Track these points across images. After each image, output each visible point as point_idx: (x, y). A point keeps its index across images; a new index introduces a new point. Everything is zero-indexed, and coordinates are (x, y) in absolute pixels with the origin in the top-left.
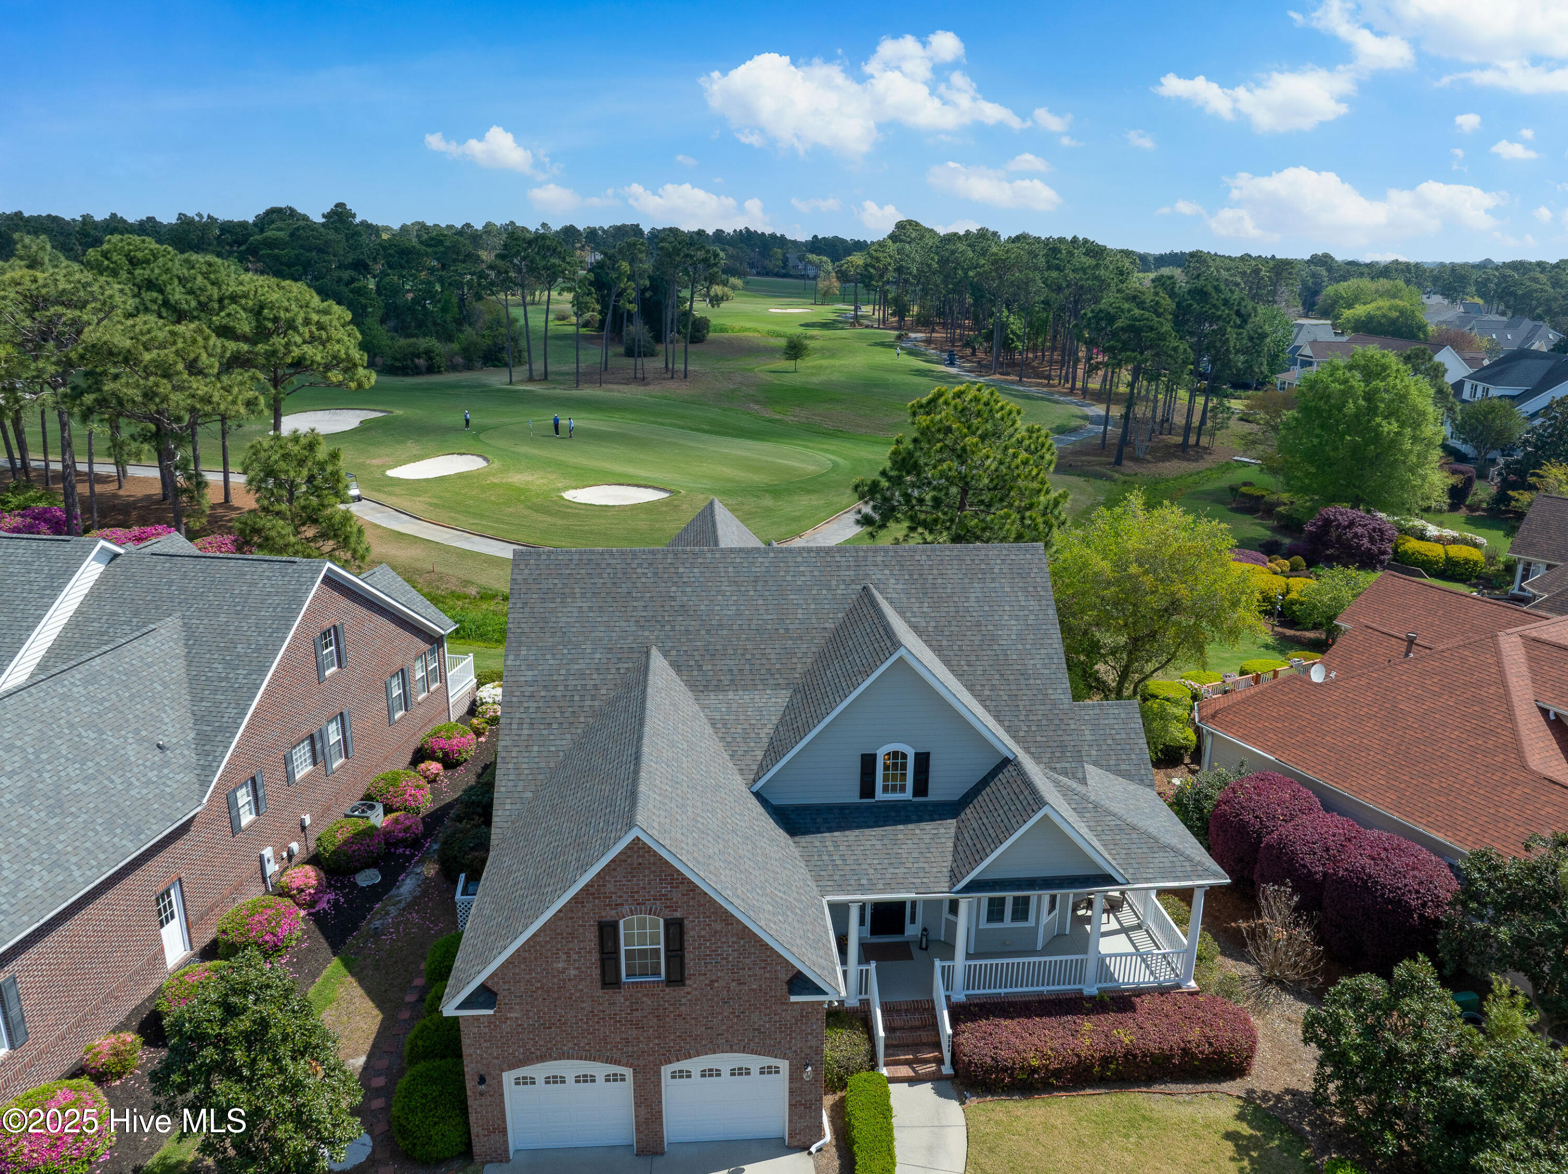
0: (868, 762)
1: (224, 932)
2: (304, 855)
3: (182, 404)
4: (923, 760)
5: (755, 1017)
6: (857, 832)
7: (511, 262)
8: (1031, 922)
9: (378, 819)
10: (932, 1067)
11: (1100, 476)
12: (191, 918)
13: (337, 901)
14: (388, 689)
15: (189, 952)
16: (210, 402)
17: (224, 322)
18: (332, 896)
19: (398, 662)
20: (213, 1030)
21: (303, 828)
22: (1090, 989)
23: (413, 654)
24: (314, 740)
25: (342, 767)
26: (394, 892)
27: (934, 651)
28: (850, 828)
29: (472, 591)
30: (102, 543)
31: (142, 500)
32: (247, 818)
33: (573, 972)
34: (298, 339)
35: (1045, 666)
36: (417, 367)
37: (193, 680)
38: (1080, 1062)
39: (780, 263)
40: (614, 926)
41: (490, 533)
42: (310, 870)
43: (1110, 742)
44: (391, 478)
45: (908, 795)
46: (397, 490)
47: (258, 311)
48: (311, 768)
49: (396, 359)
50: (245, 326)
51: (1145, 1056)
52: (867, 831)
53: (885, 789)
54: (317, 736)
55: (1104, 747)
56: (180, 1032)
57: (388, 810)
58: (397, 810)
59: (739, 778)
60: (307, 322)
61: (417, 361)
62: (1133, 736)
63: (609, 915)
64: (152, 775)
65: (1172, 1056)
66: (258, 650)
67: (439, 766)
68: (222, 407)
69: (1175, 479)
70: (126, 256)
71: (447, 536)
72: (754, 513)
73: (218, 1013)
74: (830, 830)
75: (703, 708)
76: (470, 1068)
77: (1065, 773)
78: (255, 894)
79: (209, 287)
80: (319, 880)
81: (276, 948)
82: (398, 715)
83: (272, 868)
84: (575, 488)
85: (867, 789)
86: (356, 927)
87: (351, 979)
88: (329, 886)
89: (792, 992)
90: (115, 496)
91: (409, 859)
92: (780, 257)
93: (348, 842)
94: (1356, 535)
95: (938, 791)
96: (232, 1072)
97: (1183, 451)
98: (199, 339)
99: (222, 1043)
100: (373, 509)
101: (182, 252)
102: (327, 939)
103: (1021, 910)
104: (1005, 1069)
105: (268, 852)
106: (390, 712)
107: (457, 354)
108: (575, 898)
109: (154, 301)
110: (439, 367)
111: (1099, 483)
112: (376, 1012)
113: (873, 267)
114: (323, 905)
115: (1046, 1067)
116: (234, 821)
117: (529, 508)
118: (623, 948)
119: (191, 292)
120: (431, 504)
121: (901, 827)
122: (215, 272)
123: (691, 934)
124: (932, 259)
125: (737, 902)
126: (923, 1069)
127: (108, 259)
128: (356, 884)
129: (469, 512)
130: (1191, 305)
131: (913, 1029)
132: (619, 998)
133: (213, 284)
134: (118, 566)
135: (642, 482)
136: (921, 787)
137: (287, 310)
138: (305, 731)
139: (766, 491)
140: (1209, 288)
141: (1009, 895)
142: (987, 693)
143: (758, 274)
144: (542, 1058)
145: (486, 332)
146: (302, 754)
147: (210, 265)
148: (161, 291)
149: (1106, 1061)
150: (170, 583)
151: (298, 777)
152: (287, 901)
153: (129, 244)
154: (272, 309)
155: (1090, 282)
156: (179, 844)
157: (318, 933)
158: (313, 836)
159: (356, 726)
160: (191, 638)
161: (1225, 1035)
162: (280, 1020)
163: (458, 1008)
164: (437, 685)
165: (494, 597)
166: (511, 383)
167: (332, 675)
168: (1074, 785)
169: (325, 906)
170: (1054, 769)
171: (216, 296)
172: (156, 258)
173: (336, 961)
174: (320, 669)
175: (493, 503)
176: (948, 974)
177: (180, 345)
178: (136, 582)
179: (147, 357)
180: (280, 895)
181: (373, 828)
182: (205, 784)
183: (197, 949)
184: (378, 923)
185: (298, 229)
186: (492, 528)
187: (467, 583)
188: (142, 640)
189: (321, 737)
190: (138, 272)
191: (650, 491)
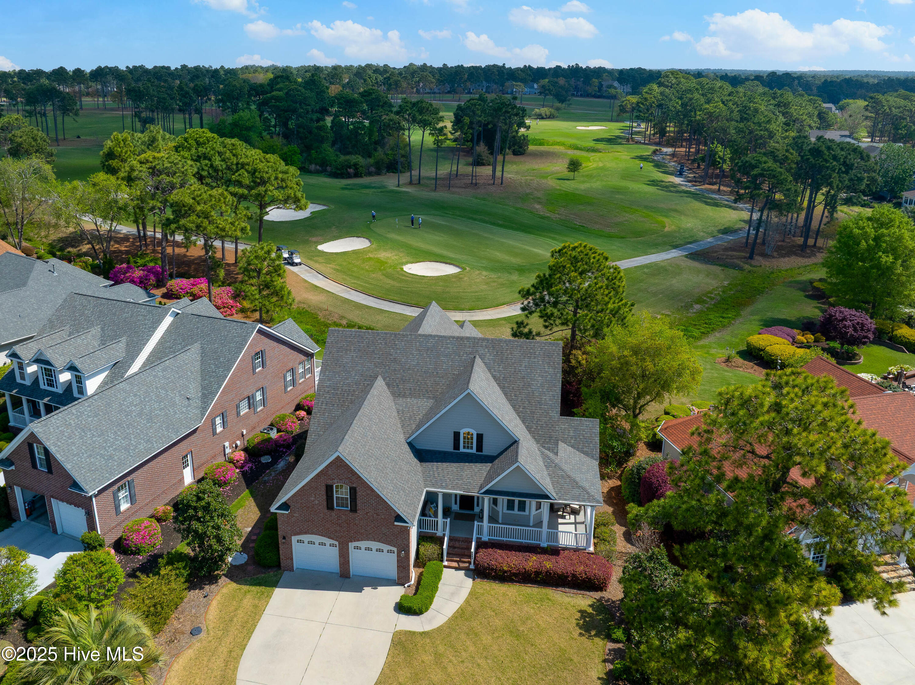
0: (457, 435)
1: (206, 474)
2: (242, 447)
3: (212, 231)
4: (480, 437)
5: (383, 529)
6: (448, 464)
7: (403, 116)
8: (527, 512)
9: (274, 434)
10: (467, 565)
11: (734, 267)
12: (195, 467)
13: (252, 467)
14: (285, 377)
15: (193, 480)
16: (224, 231)
17: (237, 178)
18: (250, 465)
19: (290, 365)
20: (194, 504)
21: (243, 435)
22: (544, 545)
23: (298, 361)
24: (250, 399)
25: (261, 410)
26: (275, 466)
27: (501, 388)
28: (445, 462)
29: (344, 322)
30: (173, 309)
31: (196, 259)
32: (219, 429)
33: (317, 502)
34: (271, 188)
35: (550, 399)
36: (349, 174)
37: (202, 371)
38: (525, 571)
39: (597, 88)
40: (331, 487)
41: (360, 289)
42: (242, 454)
43: (581, 437)
44: (320, 251)
45: (474, 451)
46: (320, 259)
47: (253, 172)
48: (248, 410)
49: (337, 169)
50: (247, 181)
51: (555, 574)
52: (453, 464)
53: (464, 447)
54: (251, 397)
55: (578, 439)
56: (183, 504)
57: (279, 431)
58: (283, 431)
59: (402, 436)
60: (276, 178)
61: (349, 170)
62: (593, 435)
63: (330, 482)
64: (184, 409)
65: (568, 576)
66: (228, 361)
67: (305, 413)
68: (230, 233)
69: (786, 271)
70: (195, 140)
71: (339, 289)
72: (503, 284)
73: (195, 499)
74: (437, 462)
75: (396, 404)
76: (280, 533)
77: (549, 449)
78: (221, 460)
79: (232, 157)
80: (245, 458)
81: (225, 483)
82: (289, 389)
83: (228, 451)
84: (412, 263)
85: (456, 446)
86: (258, 479)
87: (251, 499)
88: (250, 461)
89: (396, 521)
90: (185, 256)
91: (284, 453)
92: (597, 84)
93: (259, 443)
94: (845, 326)
95: (487, 450)
96: (198, 520)
97: (802, 250)
98: (222, 199)
99: (195, 509)
100: (306, 270)
101: (221, 137)
102: (245, 482)
103: (522, 506)
104: (492, 569)
105: (227, 444)
106: (286, 387)
107: (372, 166)
108: (318, 475)
109: (206, 165)
110: (361, 173)
111: (731, 271)
112: (259, 512)
113: (642, 104)
114: (246, 468)
115: (510, 571)
116: (214, 430)
117: (383, 275)
118: (335, 496)
119: (223, 160)
120: (335, 269)
121: (467, 464)
122: (235, 149)
123: (359, 494)
124: (677, 103)
125: (374, 483)
126: (462, 565)
127: (187, 142)
128: (260, 462)
129: (352, 275)
130: (809, 159)
131: (462, 548)
132: (333, 514)
133: (234, 155)
134: (178, 318)
135: (448, 261)
136: (480, 448)
137: (267, 173)
138: (246, 394)
139: (517, 270)
140: (823, 148)
141: (517, 500)
142: (521, 409)
143: (581, 96)
144: (306, 533)
145: (390, 152)
146: (244, 404)
147: (233, 145)
148: (210, 160)
149: (537, 573)
150: (198, 328)
151: (241, 414)
152: (231, 465)
153: (197, 134)
154: (260, 172)
155: (762, 132)
156: (191, 437)
157: (242, 480)
158: (246, 439)
159: (268, 394)
160: (203, 353)
161: (595, 571)
162: (214, 504)
163: (276, 509)
164: (310, 375)
165: (353, 326)
166: (399, 186)
167: (259, 372)
168: (551, 455)
169: (247, 469)
170: (544, 447)
171: (235, 162)
172: (209, 141)
173: (247, 491)
174: (254, 369)
175: (367, 271)
176: (480, 529)
177: (213, 202)
178: (185, 326)
179: (199, 208)
180: (230, 462)
181: (271, 438)
182: (203, 415)
183: (196, 480)
184: (266, 478)
185: (290, 90)
186: (362, 286)
187: (342, 317)
188: (185, 353)
189: (253, 397)
190: (200, 149)
191: (451, 267)
